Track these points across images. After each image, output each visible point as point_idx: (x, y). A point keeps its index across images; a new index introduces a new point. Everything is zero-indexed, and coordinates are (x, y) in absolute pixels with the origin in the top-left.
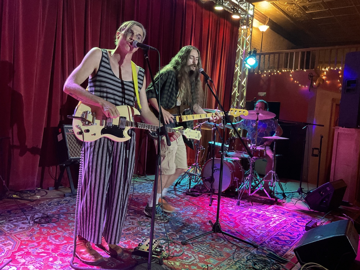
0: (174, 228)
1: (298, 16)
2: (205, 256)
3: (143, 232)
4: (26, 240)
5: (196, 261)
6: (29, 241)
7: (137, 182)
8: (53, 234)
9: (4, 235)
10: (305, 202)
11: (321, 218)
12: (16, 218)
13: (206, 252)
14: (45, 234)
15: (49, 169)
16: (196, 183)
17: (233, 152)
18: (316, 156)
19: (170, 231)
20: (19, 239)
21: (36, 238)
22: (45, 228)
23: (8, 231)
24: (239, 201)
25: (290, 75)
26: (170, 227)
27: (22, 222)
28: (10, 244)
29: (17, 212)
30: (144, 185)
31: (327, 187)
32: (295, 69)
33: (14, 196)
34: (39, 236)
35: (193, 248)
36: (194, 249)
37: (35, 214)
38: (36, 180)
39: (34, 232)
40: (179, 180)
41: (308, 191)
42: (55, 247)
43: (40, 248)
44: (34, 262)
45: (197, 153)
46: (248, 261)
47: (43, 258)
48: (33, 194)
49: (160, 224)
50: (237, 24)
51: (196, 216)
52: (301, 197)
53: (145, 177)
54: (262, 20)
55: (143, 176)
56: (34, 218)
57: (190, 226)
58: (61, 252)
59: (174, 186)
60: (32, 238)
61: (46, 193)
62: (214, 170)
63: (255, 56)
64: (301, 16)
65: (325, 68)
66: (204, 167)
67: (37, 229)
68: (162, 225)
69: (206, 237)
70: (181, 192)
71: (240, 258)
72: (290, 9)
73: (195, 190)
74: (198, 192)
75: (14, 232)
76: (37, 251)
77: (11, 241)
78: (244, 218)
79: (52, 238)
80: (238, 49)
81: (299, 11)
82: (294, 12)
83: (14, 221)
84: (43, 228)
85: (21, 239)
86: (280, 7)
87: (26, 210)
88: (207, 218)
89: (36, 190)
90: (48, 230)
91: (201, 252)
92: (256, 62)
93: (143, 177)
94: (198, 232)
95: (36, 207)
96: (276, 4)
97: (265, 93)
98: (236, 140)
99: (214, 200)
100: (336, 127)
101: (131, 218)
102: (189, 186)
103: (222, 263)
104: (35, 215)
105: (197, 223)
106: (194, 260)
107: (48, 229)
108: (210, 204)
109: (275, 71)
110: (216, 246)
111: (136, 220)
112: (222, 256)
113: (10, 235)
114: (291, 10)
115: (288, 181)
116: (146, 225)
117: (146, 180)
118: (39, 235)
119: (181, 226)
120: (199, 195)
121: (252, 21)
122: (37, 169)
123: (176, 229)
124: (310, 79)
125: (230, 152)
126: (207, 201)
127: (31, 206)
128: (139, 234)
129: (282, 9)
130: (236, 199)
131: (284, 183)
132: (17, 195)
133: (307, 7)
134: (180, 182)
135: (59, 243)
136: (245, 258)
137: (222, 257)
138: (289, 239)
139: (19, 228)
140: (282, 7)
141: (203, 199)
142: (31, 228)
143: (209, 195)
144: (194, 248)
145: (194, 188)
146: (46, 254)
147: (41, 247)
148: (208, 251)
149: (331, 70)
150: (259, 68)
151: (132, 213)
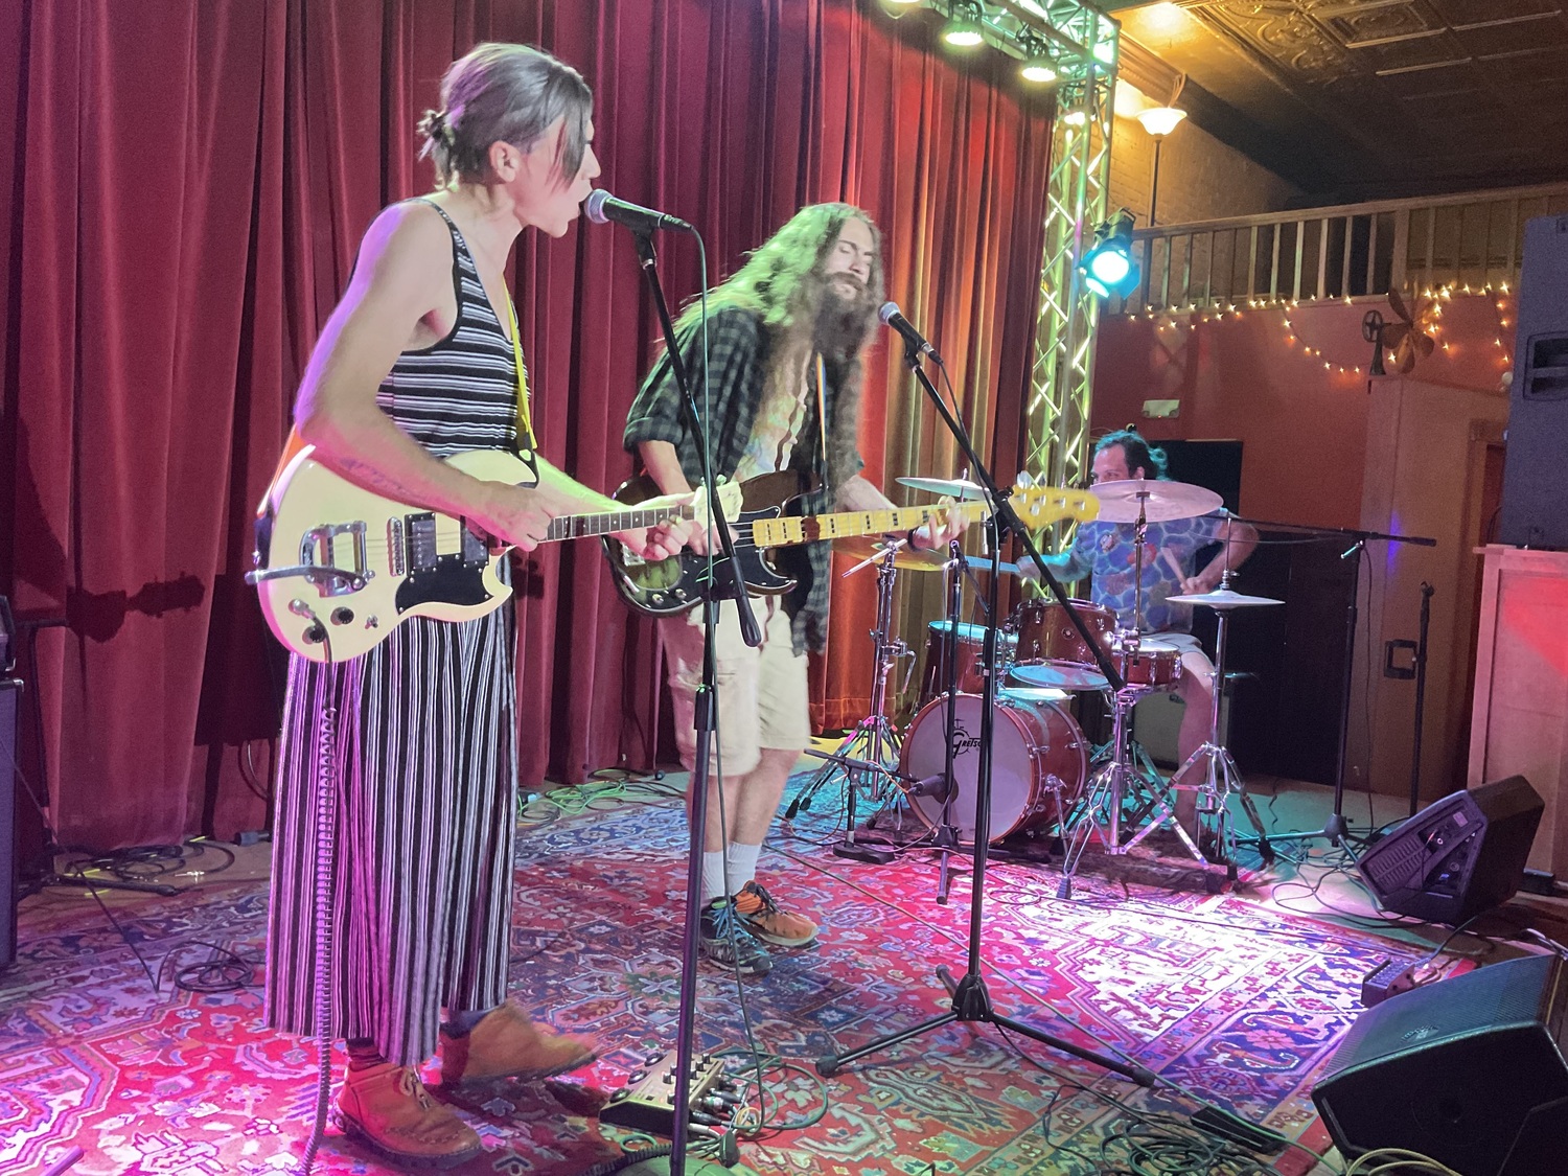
0: (785, 1001)
1: (1313, 64)
2: (921, 1125)
3: (648, 1025)
4: (142, 1063)
5: (883, 1148)
6: (155, 1068)
7: (620, 801)
8: (258, 1038)
9: (47, 1046)
10: (1359, 879)
11: (1433, 950)
12: (102, 970)
13: (923, 1108)
14: (226, 1037)
15: (240, 753)
16: (880, 805)
17: (1040, 663)
18: (1405, 674)
19: (766, 1018)
20: (114, 1059)
21: (185, 1056)
22: (229, 1010)
23: (66, 1024)
24: (1069, 882)
25: (1281, 321)
26: (765, 999)
27: (128, 985)
28: (74, 1084)
29: (105, 944)
30: (649, 814)
31: (1455, 812)
32: (1304, 295)
33: (91, 873)
34: (202, 1047)
35: (867, 1091)
36: (873, 1093)
37: (181, 952)
38: (183, 802)
39: (178, 1029)
40: (803, 792)
41: (1372, 829)
42: (269, 1091)
43: (204, 1101)
44: (177, 1161)
45: (880, 673)
46: (1111, 1146)
47: (216, 1143)
48: (173, 863)
49: (724, 984)
50: (1044, 106)
51: (882, 951)
52: (1343, 859)
53: (657, 779)
54: (1154, 84)
55: (645, 775)
56: (179, 970)
57: (854, 993)
58: (294, 1116)
59: (783, 816)
60: (171, 1057)
61: (225, 858)
62: (958, 746)
63: (1126, 245)
64: (1328, 65)
65: (1438, 288)
66: (913, 733)
67: (190, 1017)
68: (730, 992)
69: (926, 1041)
70: (815, 843)
71: (1076, 1130)
72: (1275, 34)
73: (873, 835)
74: (888, 844)
75: (92, 1030)
76: (190, 1111)
77: (77, 1068)
78: (1093, 954)
79: (254, 1051)
80: (1052, 216)
81: (1316, 40)
82: (1293, 46)
83: (92, 980)
84: (214, 1011)
85: (121, 1059)
86: (1234, 28)
87: (142, 933)
88: (928, 959)
89: (187, 844)
90: (239, 1019)
91: (901, 1108)
92: (1133, 269)
93: (647, 783)
94: (888, 1020)
95: (184, 921)
96: (1213, 12)
97: (1174, 404)
98: (1049, 612)
99: (957, 879)
100: (1489, 546)
101: (597, 963)
102: (849, 818)
103: (997, 1155)
104: (184, 955)
105: (887, 981)
106: (874, 1142)
107: (239, 1014)
108: (942, 894)
109: (1217, 305)
110: (969, 1081)
111: (620, 971)
112: (994, 1125)
113: (73, 1043)
114: (1280, 36)
115: (1284, 789)
116: (661, 991)
117: (663, 794)
118: (198, 1044)
119: (813, 993)
120: (890, 857)
121: (1111, 90)
122: (190, 755)
123: (793, 1008)
124: (1370, 340)
125: (1025, 664)
126: (925, 879)
127: (166, 914)
128: (633, 1029)
129: (1243, 35)
130: (1054, 869)
131: (1268, 795)
132: (103, 867)
133: (1347, 24)
134: (808, 801)
135: (285, 1077)
136: (1099, 1131)
137: (997, 1129)
138: (1289, 1042)
139: (112, 1012)
140: (1242, 27)
141: (911, 875)
142: (163, 1012)
143: (937, 855)
144: (872, 1088)
145: (871, 825)
146: (231, 1123)
147: (206, 1095)
148: (935, 1103)
149: (1465, 296)
150: (1146, 293)
151: (600, 938)
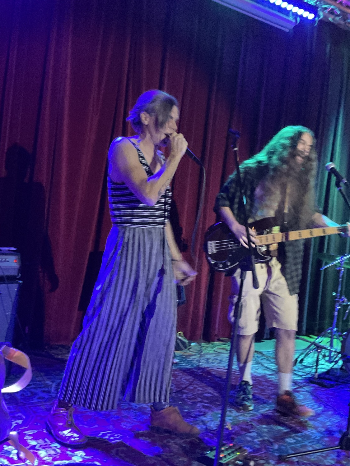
0: (274, 432)
7: (227, 350)
9: (16, 404)
12: (37, 383)
16: (331, 365)
19: (264, 436)
20: (35, 412)
23: (22, 399)
27: (44, 389)
28: (21, 418)
40: (300, 355)
44: (47, 447)
51: (319, 420)
57: (302, 434)
70: (301, 376)
73: (327, 376)
75: (30, 402)
77: (23, 413)
83: (33, 386)
87: (52, 373)
94: (314, 446)
101: (204, 407)
102: (316, 368)
105: (317, 431)
111: (212, 411)
113: (23, 405)
119: (286, 431)
120: (332, 386)
122: (76, 314)
123: (276, 434)
134: (302, 361)
139: (37, 397)
142: (53, 400)
145: (328, 372)
151: (207, 398)
